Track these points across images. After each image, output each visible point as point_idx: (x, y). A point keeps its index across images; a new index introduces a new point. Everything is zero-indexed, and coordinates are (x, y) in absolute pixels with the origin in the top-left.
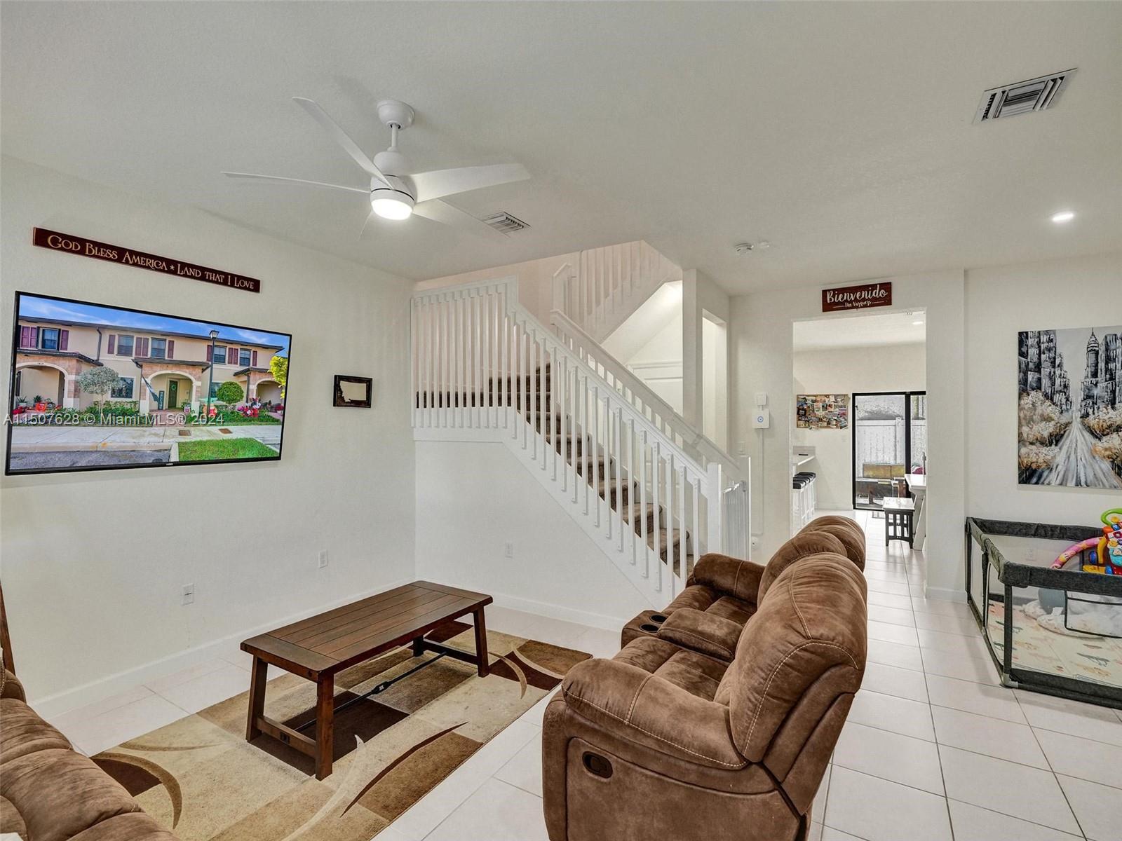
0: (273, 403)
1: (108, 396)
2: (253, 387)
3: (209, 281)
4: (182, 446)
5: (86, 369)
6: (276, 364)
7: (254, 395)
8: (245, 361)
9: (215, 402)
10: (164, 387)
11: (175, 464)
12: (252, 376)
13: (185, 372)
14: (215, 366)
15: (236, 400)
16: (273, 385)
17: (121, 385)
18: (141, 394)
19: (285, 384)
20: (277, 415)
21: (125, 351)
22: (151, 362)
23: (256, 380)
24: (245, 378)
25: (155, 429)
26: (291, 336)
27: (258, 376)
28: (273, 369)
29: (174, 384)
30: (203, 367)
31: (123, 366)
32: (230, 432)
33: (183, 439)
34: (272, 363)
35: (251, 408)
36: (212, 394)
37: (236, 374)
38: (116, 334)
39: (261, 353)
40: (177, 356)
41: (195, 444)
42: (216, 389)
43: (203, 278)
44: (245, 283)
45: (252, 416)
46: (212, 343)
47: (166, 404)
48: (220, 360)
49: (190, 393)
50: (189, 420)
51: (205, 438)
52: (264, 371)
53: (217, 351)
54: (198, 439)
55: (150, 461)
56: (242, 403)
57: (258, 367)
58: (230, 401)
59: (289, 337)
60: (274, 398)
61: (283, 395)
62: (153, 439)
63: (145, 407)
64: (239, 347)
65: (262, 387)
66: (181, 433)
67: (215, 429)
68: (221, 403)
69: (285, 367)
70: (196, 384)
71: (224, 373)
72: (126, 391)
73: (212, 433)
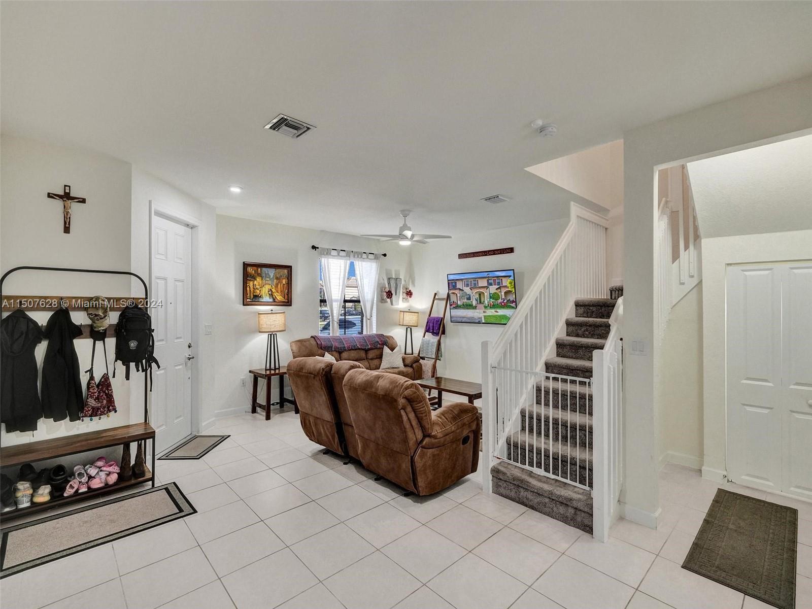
0: (511, 300)
1: (466, 300)
2: (503, 294)
3: (497, 254)
4: (485, 316)
5: (461, 292)
6: (510, 283)
7: (503, 297)
8: (499, 284)
9: (492, 300)
10: (477, 296)
11: (483, 323)
12: (502, 289)
13: (482, 290)
14: (490, 287)
15: (498, 300)
16: (510, 292)
17: (468, 296)
18: (473, 299)
19: (514, 291)
20: (513, 305)
21: (468, 285)
22: (474, 288)
23: (504, 290)
24: (499, 290)
25: (477, 311)
26: (513, 270)
27: (504, 289)
28: (509, 285)
29: (480, 295)
30: (487, 287)
31: (467, 290)
32: (498, 312)
33: (485, 314)
34: (508, 283)
35: (503, 302)
36: (491, 297)
37: (496, 289)
38: (465, 280)
39: (503, 279)
40: (480, 285)
41: (489, 316)
42: (491, 295)
43: (494, 254)
44: (508, 250)
45: (504, 306)
46: (488, 278)
47: (479, 302)
48: (491, 284)
49: (484, 297)
50: (485, 307)
51: (491, 314)
52: (506, 287)
53: (490, 281)
54: (488, 314)
55: (477, 321)
56: (500, 301)
57: (503, 285)
58: (496, 300)
59: (512, 271)
60: (512, 297)
61: (514, 296)
62: (477, 314)
63: (474, 303)
64: (496, 278)
65: (506, 293)
66: (484, 312)
67: (493, 310)
68: (493, 301)
69: (513, 284)
70: (486, 294)
71: (493, 289)
72: (469, 299)
73: (491, 312)
